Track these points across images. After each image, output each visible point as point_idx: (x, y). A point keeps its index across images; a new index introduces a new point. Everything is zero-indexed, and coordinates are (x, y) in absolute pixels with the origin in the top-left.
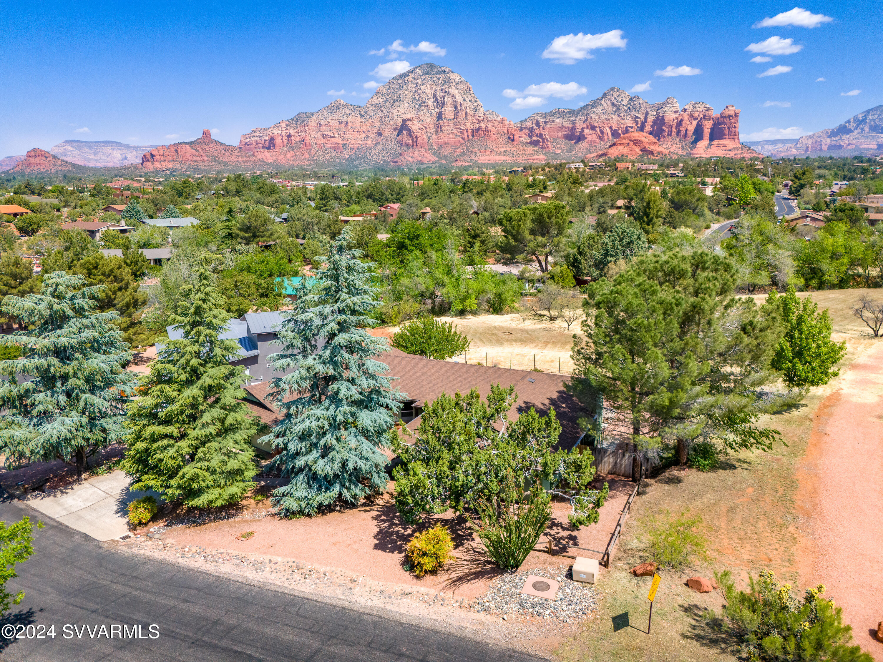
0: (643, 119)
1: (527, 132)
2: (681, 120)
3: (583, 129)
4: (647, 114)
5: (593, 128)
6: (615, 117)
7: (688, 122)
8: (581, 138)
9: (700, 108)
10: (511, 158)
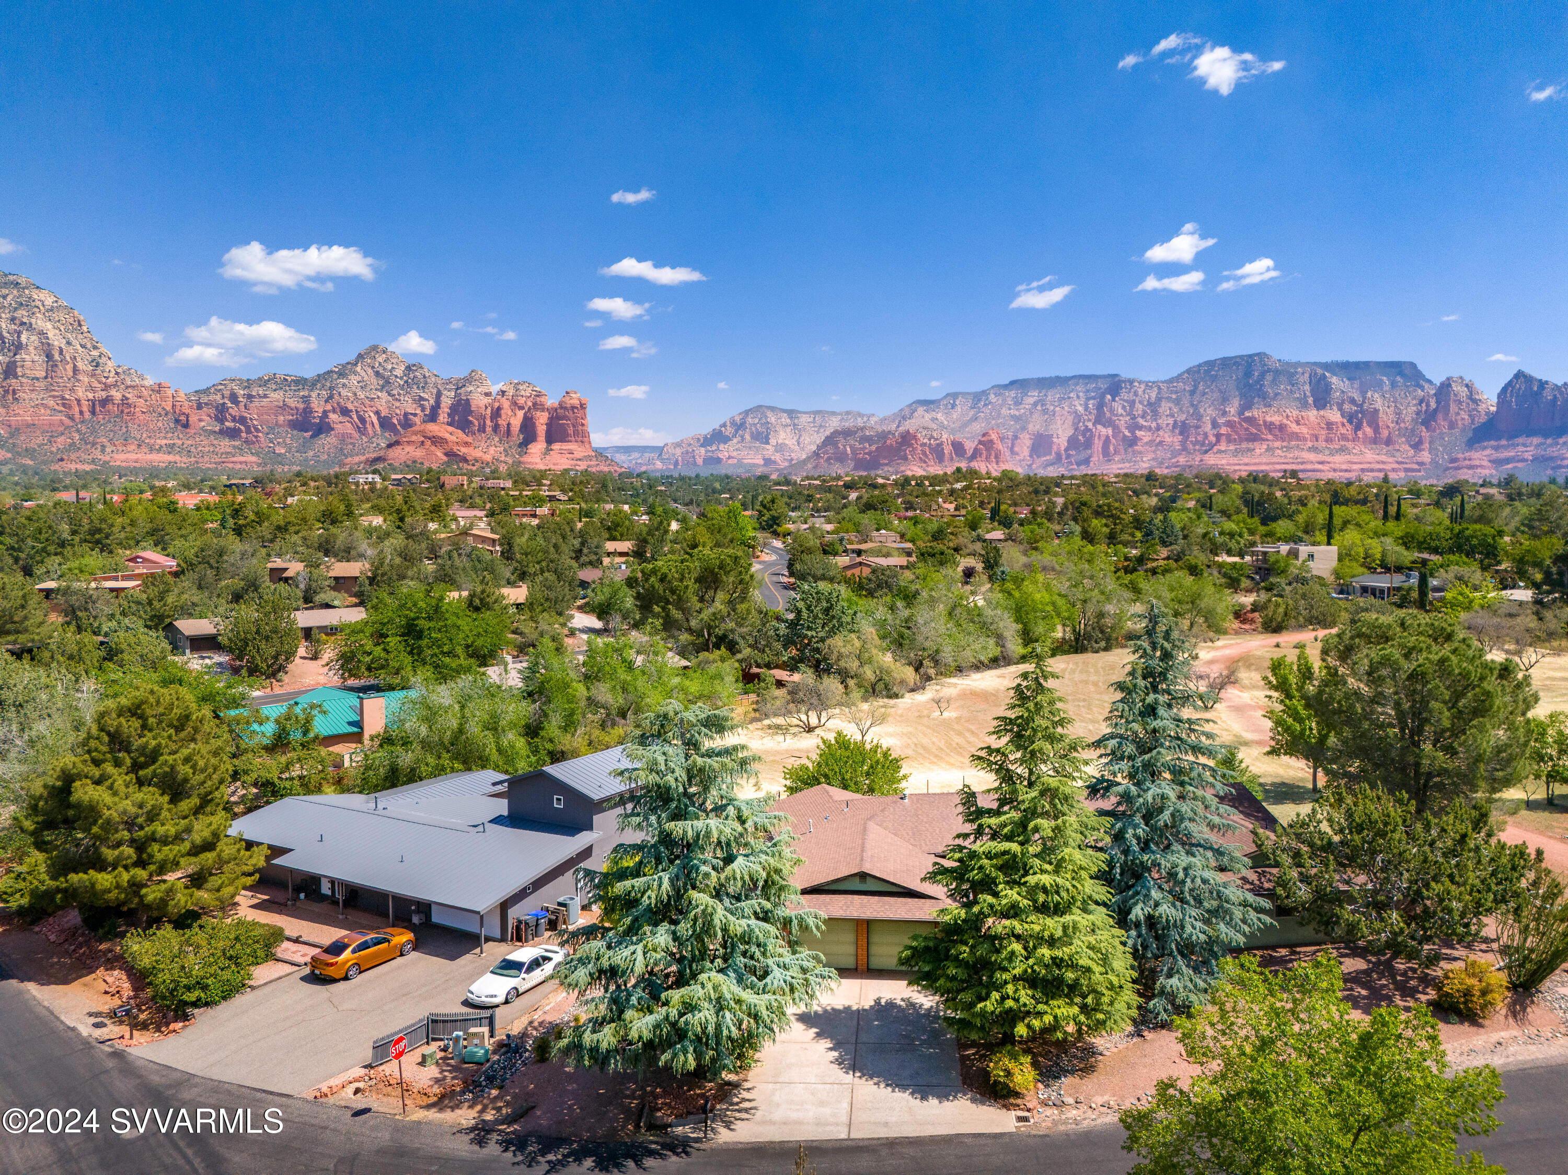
0: (432, 402)
1: (212, 412)
2: (499, 409)
3: (325, 412)
4: (439, 394)
5: (345, 412)
6: (383, 395)
7: (510, 413)
8: (323, 428)
9: (526, 391)
10: (184, 459)
